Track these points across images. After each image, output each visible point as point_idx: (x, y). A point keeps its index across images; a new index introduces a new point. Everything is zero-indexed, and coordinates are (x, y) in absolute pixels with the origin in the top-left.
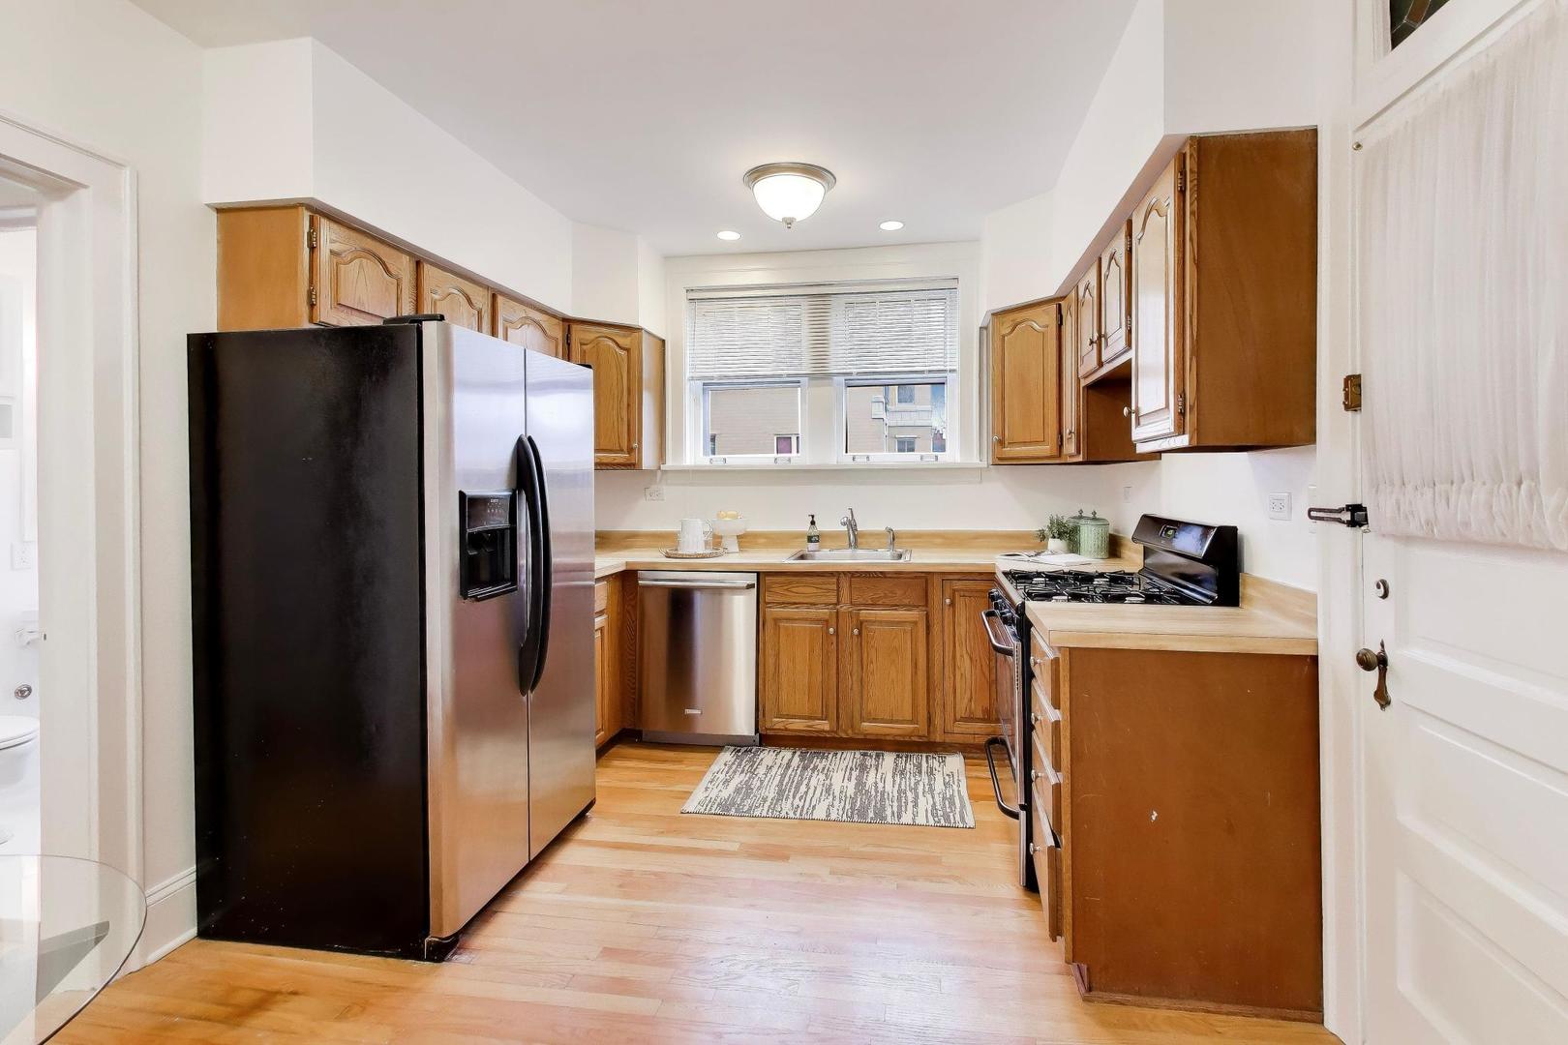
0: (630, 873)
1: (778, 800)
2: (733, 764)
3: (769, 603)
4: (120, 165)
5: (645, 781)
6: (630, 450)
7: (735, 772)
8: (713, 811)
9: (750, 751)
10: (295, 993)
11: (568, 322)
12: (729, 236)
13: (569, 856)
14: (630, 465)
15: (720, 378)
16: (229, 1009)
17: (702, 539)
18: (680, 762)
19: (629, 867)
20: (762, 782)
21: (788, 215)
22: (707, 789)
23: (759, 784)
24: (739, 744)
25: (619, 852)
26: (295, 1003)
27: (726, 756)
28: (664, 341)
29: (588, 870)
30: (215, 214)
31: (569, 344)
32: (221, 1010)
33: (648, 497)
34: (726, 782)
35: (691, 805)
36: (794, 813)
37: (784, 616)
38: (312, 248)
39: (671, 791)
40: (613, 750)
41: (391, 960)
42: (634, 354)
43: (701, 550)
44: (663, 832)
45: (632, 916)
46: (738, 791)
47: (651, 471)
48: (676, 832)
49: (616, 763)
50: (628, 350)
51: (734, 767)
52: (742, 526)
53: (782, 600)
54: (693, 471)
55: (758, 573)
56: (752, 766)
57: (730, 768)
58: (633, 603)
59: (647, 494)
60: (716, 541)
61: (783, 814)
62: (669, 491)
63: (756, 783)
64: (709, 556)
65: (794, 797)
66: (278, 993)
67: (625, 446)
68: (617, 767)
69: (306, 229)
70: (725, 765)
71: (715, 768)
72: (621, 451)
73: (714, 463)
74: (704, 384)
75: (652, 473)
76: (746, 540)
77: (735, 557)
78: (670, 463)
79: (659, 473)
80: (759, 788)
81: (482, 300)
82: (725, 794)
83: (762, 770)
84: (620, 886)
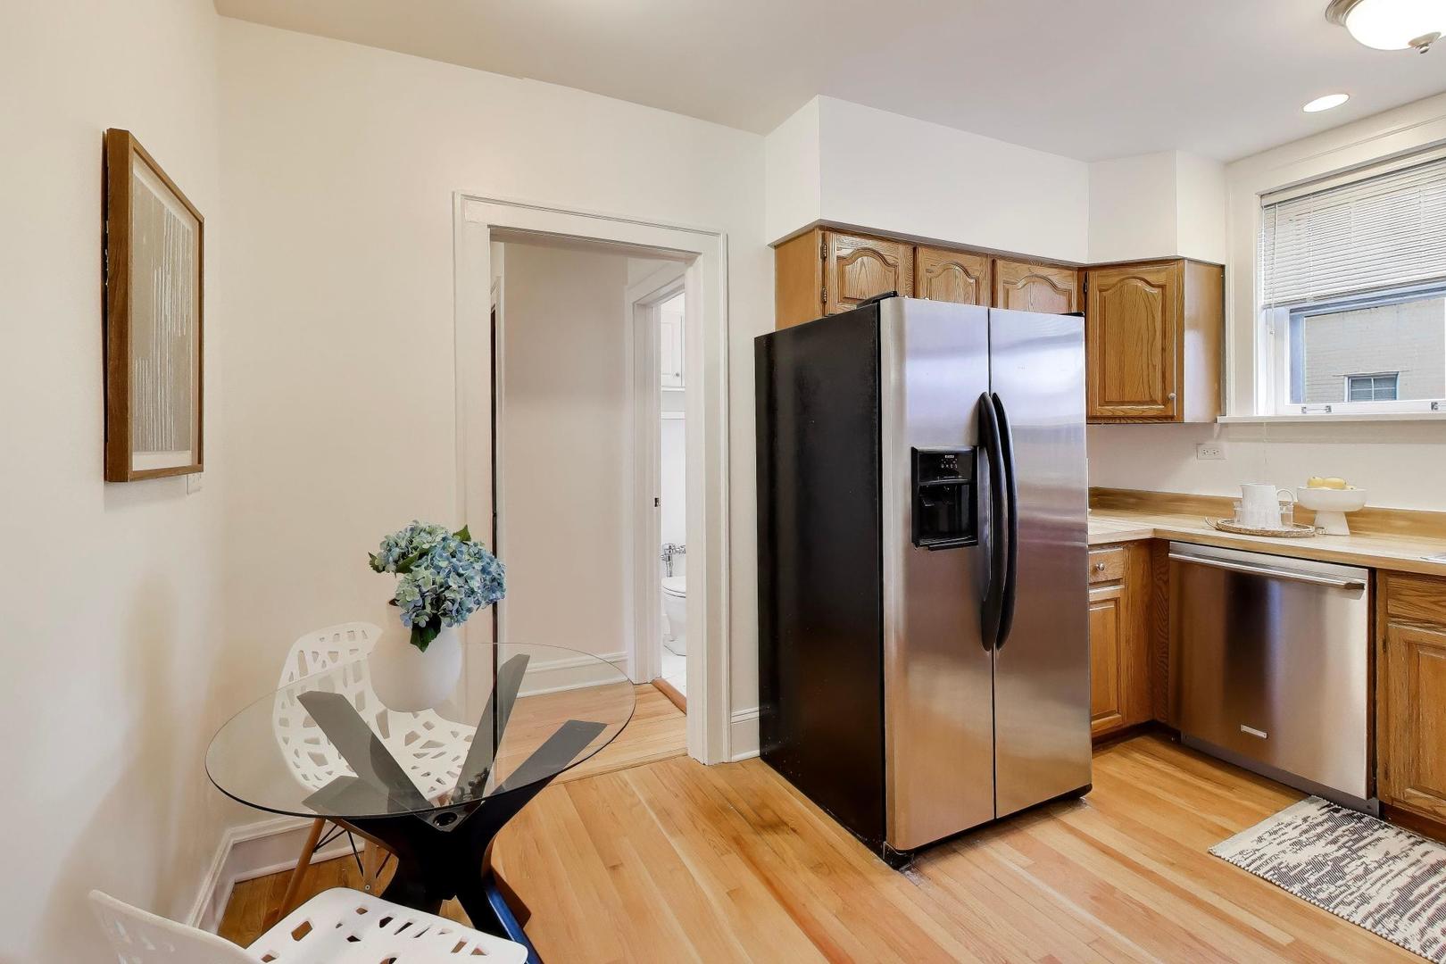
0: (1112, 889)
1: (1391, 912)
2: (1321, 824)
3: (1394, 616)
4: (718, 234)
5: (1170, 792)
6: (1166, 401)
7: (1319, 837)
8: (1261, 872)
9: (1360, 818)
10: (794, 831)
11: (1083, 272)
12: (1327, 103)
13: (1045, 833)
14: (1166, 418)
15: (1317, 298)
16: (758, 818)
17: (1277, 511)
18: (1230, 788)
19: (1111, 881)
20: (1367, 871)
21: (1419, 33)
22: (1260, 839)
23: (1361, 871)
24: (1337, 801)
25: (1106, 859)
26: (793, 838)
27: (1312, 810)
28: (1223, 267)
29: (1062, 860)
30: (774, 250)
31: (1086, 294)
32: (752, 815)
33: (1200, 455)
34: (1298, 845)
35: (1228, 850)
36: (1424, 948)
37: (1426, 640)
38: (824, 259)
39: (1204, 819)
40: (1138, 740)
41: (860, 844)
42: (1172, 291)
43: (1276, 526)
44: (1172, 864)
45: (1096, 941)
46: (1316, 864)
47: (1204, 424)
48: (1193, 874)
49: (1137, 756)
50: (1162, 287)
51: (1319, 830)
52: (1354, 499)
53: (1422, 615)
54: (1268, 424)
55: (1373, 572)
56: (1357, 841)
57: (1314, 827)
58: (1165, 578)
59: (1200, 451)
60: (1304, 517)
61: (1397, 937)
62: (1232, 451)
63: (1353, 868)
64: (1286, 535)
65: (1431, 922)
66: (786, 824)
67: (1158, 395)
68: (1136, 761)
69: (820, 245)
70: (1305, 820)
71: (1285, 816)
72: (1153, 402)
73: (1309, 413)
74: (1292, 311)
75: (1204, 429)
76: (1358, 520)
77: (1339, 541)
78: (1233, 413)
79: (1217, 428)
80: (1357, 879)
81: (979, 268)
82: (1291, 859)
83: (1372, 856)
84: (1093, 898)
